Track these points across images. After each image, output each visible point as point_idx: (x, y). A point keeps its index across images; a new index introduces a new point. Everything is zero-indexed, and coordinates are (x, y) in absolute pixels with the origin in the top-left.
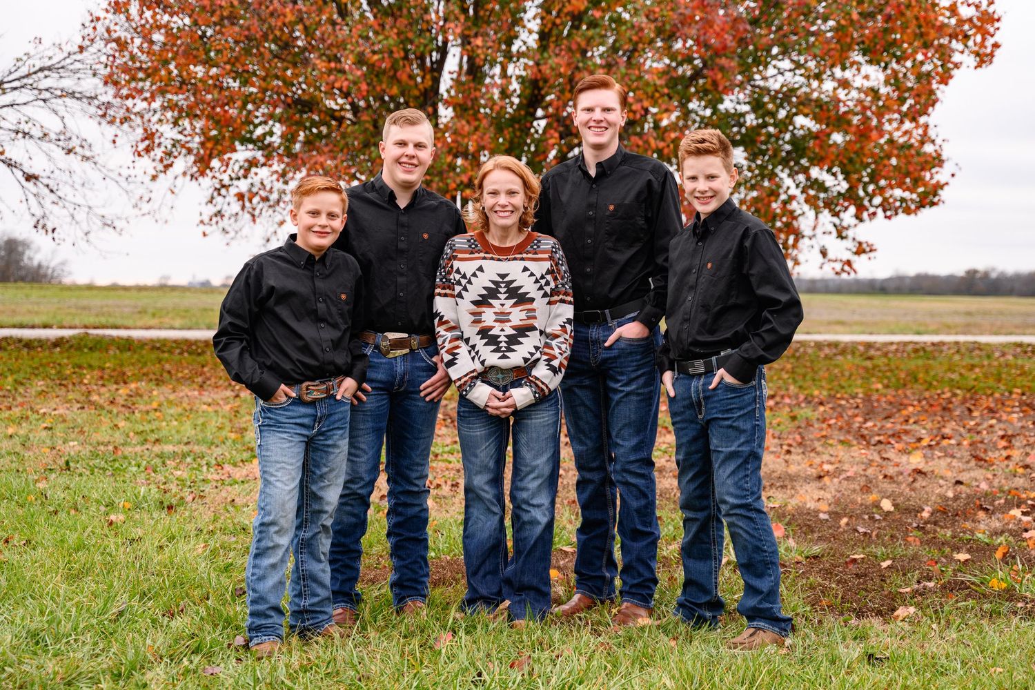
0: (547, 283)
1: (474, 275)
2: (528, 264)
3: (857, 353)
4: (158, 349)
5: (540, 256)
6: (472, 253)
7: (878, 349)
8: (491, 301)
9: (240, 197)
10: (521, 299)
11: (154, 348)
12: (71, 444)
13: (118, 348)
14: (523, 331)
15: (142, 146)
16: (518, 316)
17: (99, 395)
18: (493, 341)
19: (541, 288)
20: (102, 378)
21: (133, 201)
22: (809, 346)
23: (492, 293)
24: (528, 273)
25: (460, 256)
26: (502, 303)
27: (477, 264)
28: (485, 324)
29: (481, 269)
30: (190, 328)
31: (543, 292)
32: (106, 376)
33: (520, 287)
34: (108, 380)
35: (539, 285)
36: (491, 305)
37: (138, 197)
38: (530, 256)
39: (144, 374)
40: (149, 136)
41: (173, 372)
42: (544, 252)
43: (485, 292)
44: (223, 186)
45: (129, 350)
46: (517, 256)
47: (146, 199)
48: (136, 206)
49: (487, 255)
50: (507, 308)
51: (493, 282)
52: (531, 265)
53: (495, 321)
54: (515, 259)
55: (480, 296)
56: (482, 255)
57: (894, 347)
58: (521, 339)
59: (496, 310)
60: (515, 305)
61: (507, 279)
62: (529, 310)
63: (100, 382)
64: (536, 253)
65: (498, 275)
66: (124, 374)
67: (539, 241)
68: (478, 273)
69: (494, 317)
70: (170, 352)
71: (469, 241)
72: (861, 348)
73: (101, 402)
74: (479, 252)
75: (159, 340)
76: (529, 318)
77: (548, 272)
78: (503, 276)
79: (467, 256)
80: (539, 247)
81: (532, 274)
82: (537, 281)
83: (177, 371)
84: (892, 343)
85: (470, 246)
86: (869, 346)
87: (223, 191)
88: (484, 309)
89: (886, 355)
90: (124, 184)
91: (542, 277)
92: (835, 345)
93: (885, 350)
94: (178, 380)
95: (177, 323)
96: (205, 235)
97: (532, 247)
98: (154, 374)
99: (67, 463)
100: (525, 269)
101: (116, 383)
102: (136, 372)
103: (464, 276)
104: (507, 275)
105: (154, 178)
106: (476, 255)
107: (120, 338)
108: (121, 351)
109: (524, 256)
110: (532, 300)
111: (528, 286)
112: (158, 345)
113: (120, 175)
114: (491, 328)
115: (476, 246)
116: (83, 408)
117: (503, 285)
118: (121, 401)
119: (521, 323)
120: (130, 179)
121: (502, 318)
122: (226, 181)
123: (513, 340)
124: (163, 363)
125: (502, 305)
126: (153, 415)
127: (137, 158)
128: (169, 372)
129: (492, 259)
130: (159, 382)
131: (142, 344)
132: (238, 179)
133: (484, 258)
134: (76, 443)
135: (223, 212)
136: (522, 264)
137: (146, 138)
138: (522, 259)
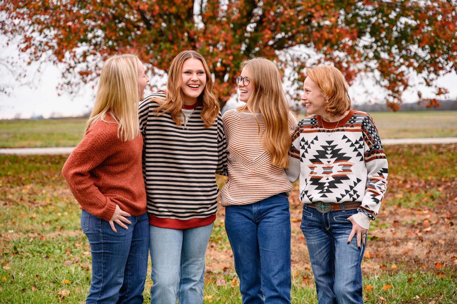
0: (361, 147)
1: (312, 142)
2: (346, 134)
3: (433, 151)
4: (33, 161)
5: (355, 128)
6: (312, 127)
7: (444, 148)
8: (321, 160)
9: (81, 73)
10: (339, 157)
11: (30, 161)
12: (10, 231)
13: (10, 161)
14: (339, 179)
15: (23, 46)
16: (337, 169)
17: (12, 194)
18: (321, 186)
19: (356, 150)
20: (9, 182)
21: (16, 77)
22: (404, 148)
23: (322, 154)
24: (346, 140)
25: (305, 129)
26: (329, 161)
27: (314, 135)
28: (316, 175)
29: (316, 138)
30: (46, 147)
31: (357, 153)
32: (11, 181)
33: (340, 150)
34: (13, 183)
35: (354, 148)
36: (321, 163)
37: (18, 74)
38: (348, 128)
39: (33, 179)
40: (28, 39)
41: (49, 177)
42: (358, 125)
43: (317, 154)
44: (71, 67)
45: (17, 162)
46: (340, 128)
47: (23, 75)
48: (17, 79)
49: (321, 129)
50: (331, 164)
51: (323, 147)
52: (350, 135)
53: (324, 173)
54: (338, 130)
55: (314, 156)
56: (318, 129)
57: (453, 146)
58: (337, 185)
59: (324, 166)
60: (336, 161)
61: (332, 144)
62: (345, 165)
63: (9, 185)
64: (352, 126)
65: (327, 142)
66: (21, 179)
67: (355, 118)
68: (315, 141)
69: (323, 171)
70: (41, 163)
71: (312, 119)
72: (434, 148)
73: (15, 199)
74: (316, 126)
75: (32, 156)
76: (344, 171)
77: (361, 139)
78: (330, 142)
79: (310, 129)
80: (354, 122)
81: (349, 141)
82: (352, 145)
83: (51, 176)
84: (451, 144)
85: (312, 123)
86: (439, 146)
87: (71, 70)
88: (316, 165)
89: (449, 150)
90: (10, 67)
91: (357, 142)
92: (418, 146)
93: (448, 148)
94: (53, 182)
95: (39, 143)
96: (59, 95)
97: (350, 122)
98: (38, 178)
99: (15, 248)
100: (345, 137)
101: (18, 185)
102: (27, 177)
103: (307, 143)
104: (332, 142)
105: (29, 63)
106: (315, 129)
107: (10, 155)
108: (12, 163)
109: (345, 128)
110: (349, 158)
111: (346, 149)
112: (33, 158)
113: (8, 62)
114: (320, 178)
115: (315, 123)
116: (6, 204)
117: (329, 149)
118: (26, 198)
119: (338, 173)
120: (13, 65)
121: (327, 170)
122: (73, 64)
123: (332, 185)
124: (41, 170)
125: (329, 162)
126: (51, 208)
127: (21, 53)
128: (46, 177)
129: (324, 131)
130: (44, 184)
131: (24, 158)
132: (79, 62)
133: (319, 131)
134: (12, 231)
135: (71, 82)
136: (342, 134)
137: (26, 41)
138: (343, 130)
